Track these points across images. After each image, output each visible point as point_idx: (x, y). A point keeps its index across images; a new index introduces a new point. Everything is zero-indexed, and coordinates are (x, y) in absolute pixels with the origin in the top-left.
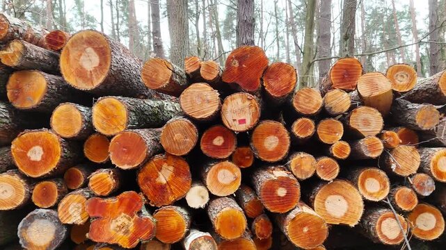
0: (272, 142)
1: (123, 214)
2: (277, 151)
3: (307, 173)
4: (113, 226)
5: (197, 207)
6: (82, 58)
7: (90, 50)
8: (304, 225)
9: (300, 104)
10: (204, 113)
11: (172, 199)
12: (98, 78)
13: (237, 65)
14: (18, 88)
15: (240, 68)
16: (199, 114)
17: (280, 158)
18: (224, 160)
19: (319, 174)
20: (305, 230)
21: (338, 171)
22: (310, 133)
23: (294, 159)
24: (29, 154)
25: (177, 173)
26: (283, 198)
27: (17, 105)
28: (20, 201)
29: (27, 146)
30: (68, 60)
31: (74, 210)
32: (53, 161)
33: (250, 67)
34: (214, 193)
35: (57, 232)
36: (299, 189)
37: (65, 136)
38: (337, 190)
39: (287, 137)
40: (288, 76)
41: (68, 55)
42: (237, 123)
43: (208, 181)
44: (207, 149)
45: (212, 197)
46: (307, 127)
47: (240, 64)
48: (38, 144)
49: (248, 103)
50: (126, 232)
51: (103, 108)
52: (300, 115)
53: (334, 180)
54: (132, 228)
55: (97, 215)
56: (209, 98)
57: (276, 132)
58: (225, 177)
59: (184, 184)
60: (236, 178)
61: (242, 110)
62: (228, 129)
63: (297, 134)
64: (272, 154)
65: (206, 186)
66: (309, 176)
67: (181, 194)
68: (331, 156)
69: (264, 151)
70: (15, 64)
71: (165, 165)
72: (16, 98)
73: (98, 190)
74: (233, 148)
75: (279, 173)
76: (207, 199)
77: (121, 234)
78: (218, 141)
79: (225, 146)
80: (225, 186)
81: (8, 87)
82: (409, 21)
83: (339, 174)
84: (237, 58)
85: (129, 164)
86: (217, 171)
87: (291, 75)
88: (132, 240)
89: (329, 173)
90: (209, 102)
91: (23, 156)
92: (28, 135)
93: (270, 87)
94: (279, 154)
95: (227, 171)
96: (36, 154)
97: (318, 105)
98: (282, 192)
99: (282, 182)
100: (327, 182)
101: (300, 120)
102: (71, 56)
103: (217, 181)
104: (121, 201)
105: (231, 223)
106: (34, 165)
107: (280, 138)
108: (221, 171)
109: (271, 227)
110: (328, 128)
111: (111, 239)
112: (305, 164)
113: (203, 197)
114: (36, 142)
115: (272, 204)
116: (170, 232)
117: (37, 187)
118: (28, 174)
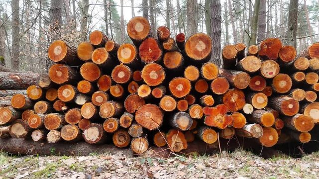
0: (283, 84)
1: (219, 114)
2: (286, 88)
3: (301, 98)
4: (215, 119)
5: (248, 113)
6: (197, 45)
7: (201, 42)
8: (302, 121)
9: (298, 65)
10: (254, 69)
11: (237, 109)
12: (205, 54)
13: (266, 47)
14: (168, 59)
15: (268, 49)
16: (252, 70)
17: (287, 91)
18: (260, 92)
19: (307, 99)
20: (303, 123)
21: (316, 97)
22: (303, 79)
23: (294, 92)
24: (177, 88)
25: (239, 97)
26: (291, 109)
27: (169, 67)
28: (174, 108)
29: (176, 85)
30: (189, 46)
31: (196, 112)
32: (187, 91)
33: (272, 48)
34: (255, 107)
35: (190, 122)
36: (299, 105)
37: (191, 80)
38: (315, 106)
39: (291, 81)
40: (292, 52)
41: (190, 44)
42: (268, 74)
43: (253, 101)
44: (253, 87)
45: (255, 109)
46: (301, 76)
47: (268, 46)
48: (181, 84)
49: (273, 65)
50: (221, 122)
51: (207, 68)
52: (298, 71)
53: (314, 102)
54: (224, 120)
55: (209, 114)
56: (256, 62)
57: (285, 79)
58: (260, 100)
59: (242, 102)
60: (265, 101)
61: (271, 68)
62: (264, 77)
63: (296, 79)
64: (283, 89)
65: (251, 104)
66: (302, 99)
67: (241, 107)
68: (313, 90)
69: (279, 88)
70: (170, 49)
71: (234, 94)
72: (168, 64)
73: (208, 103)
74: (265, 86)
75: (287, 98)
76: (252, 110)
77: (219, 123)
78: (258, 83)
79: (261, 85)
80: (260, 104)
81: (164, 59)
82: (315, 13)
83: (317, 99)
84: (266, 44)
85: (221, 92)
86: (257, 97)
87: (294, 51)
88: (224, 125)
89: (312, 98)
90: (256, 64)
91: (175, 88)
92: (176, 79)
93: (283, 57)
94: (287, 89)
95: (261, 97)
96: (180, 88)
97: (307, 66)
98: (291, 106)
99: (291, 102)
100: (311, 102)
101: (298, 73)
102: (191, 45)
103: (257, 102)
104: (218, 108)
105: (268, 119)
106: (179, 92)
107: (287, 82)
108: (259, 97)
109: (283, 124)
110: (311, 77)
111: (215, 124)
112: (300, 94)
113: (250, 109)
114: (180, 82)
115: (286, 112)
116: (238, 123)
117: (179, 102)
118: (177, 96)
